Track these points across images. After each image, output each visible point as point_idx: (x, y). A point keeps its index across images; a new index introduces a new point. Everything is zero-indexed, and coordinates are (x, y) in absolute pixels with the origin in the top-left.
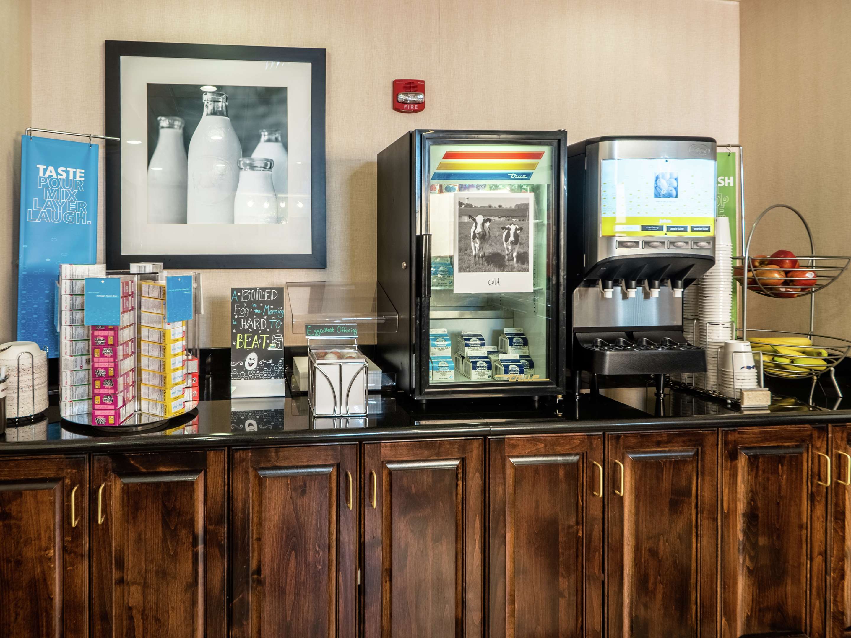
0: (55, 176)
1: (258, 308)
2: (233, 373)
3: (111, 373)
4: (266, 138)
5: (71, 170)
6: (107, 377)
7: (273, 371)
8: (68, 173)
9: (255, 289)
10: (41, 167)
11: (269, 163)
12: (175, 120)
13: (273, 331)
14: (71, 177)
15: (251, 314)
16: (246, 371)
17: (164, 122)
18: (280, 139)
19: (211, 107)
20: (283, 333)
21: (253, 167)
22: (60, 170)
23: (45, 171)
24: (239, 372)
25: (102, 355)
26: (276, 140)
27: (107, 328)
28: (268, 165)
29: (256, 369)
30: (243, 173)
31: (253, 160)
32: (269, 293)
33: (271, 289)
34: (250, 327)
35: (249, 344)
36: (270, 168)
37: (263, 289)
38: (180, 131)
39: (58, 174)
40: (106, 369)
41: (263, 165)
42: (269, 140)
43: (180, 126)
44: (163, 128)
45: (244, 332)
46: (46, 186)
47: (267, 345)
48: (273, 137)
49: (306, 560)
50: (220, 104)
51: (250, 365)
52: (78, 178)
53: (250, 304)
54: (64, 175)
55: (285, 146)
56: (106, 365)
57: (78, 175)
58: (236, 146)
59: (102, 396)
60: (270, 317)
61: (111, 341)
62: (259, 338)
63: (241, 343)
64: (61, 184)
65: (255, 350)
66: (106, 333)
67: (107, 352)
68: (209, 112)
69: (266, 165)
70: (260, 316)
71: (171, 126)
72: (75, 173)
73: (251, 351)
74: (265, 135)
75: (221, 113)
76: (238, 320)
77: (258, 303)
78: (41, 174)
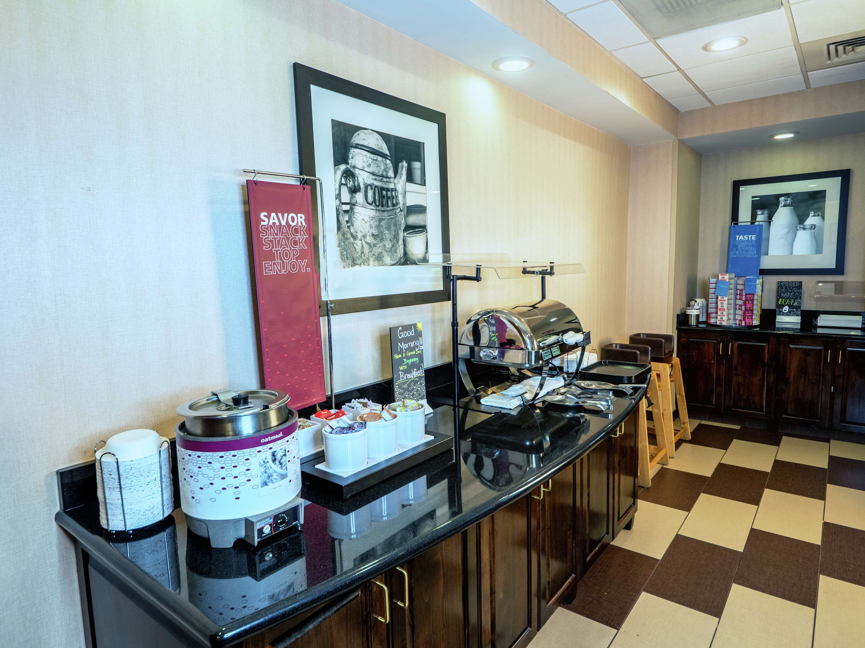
0: (743, 239)
1: (790, 289)
2: (777, 313)
3: (751, 308)
4: (813, 214)
5: (750, 236)
6: (750, 310)
7: (795, 313)
8: (748, 237)
9: (789, 282)
10: (737, 236)
11: (813, 226)
12: (765, 211)
13: (796, 298)
14: (750, 239)
15: (786, 292)
16: (783, 313)
17: (759, 212)
18: (820, 215)
19: (783, 203)
20: (801, 299)
21: (804, 229)
22: (745, 237)
23: (739, 238)
24: (780, 313)
25: (749, 303)
26: (818, 215)
27: (750, 294)
28: (813, 227)
29: (788, 312)
30: (799, 232)
31: (805, 226)
32: (795, 284)
33: (796, 282)
34: (786, 296)
35: (785, 303)
36: (814, 228)
37: (793, 282)
38: (767, 215)
39: (744, 238)
40: (750, 307)
41: (810, 227)
42: (814, 216)
43: (767, 214)
44: (758, 214)
45: (783, 298)
46: (739, 243)
47: (793, 303)
48: (817, 214)
49: (808, 378)
50: (788, 202)
51: (785, 310)
52: (753, 239)
53: (786, 288)
54: (747, 238)
55: (823, 218)
56: (750, 306)
57: (753, 237)
58: (796, 220)
59: (748, 316)
60: (795, 293)
61: (752, 298)
62: (789, 300)
63: (781, 302)
64: (745, 242)
65: (787, 305)
66: (750, 296)
67: (750, 302)
68: (782, 205)
69: (812, 227)
70: (790, 292)
71: (762, 214)
72: (751, 237)
73: (786, 305)
74: (812, 214)
75: (789, 206)
76: (781, 294)
77: (790, 287)
78: (737, 239)
